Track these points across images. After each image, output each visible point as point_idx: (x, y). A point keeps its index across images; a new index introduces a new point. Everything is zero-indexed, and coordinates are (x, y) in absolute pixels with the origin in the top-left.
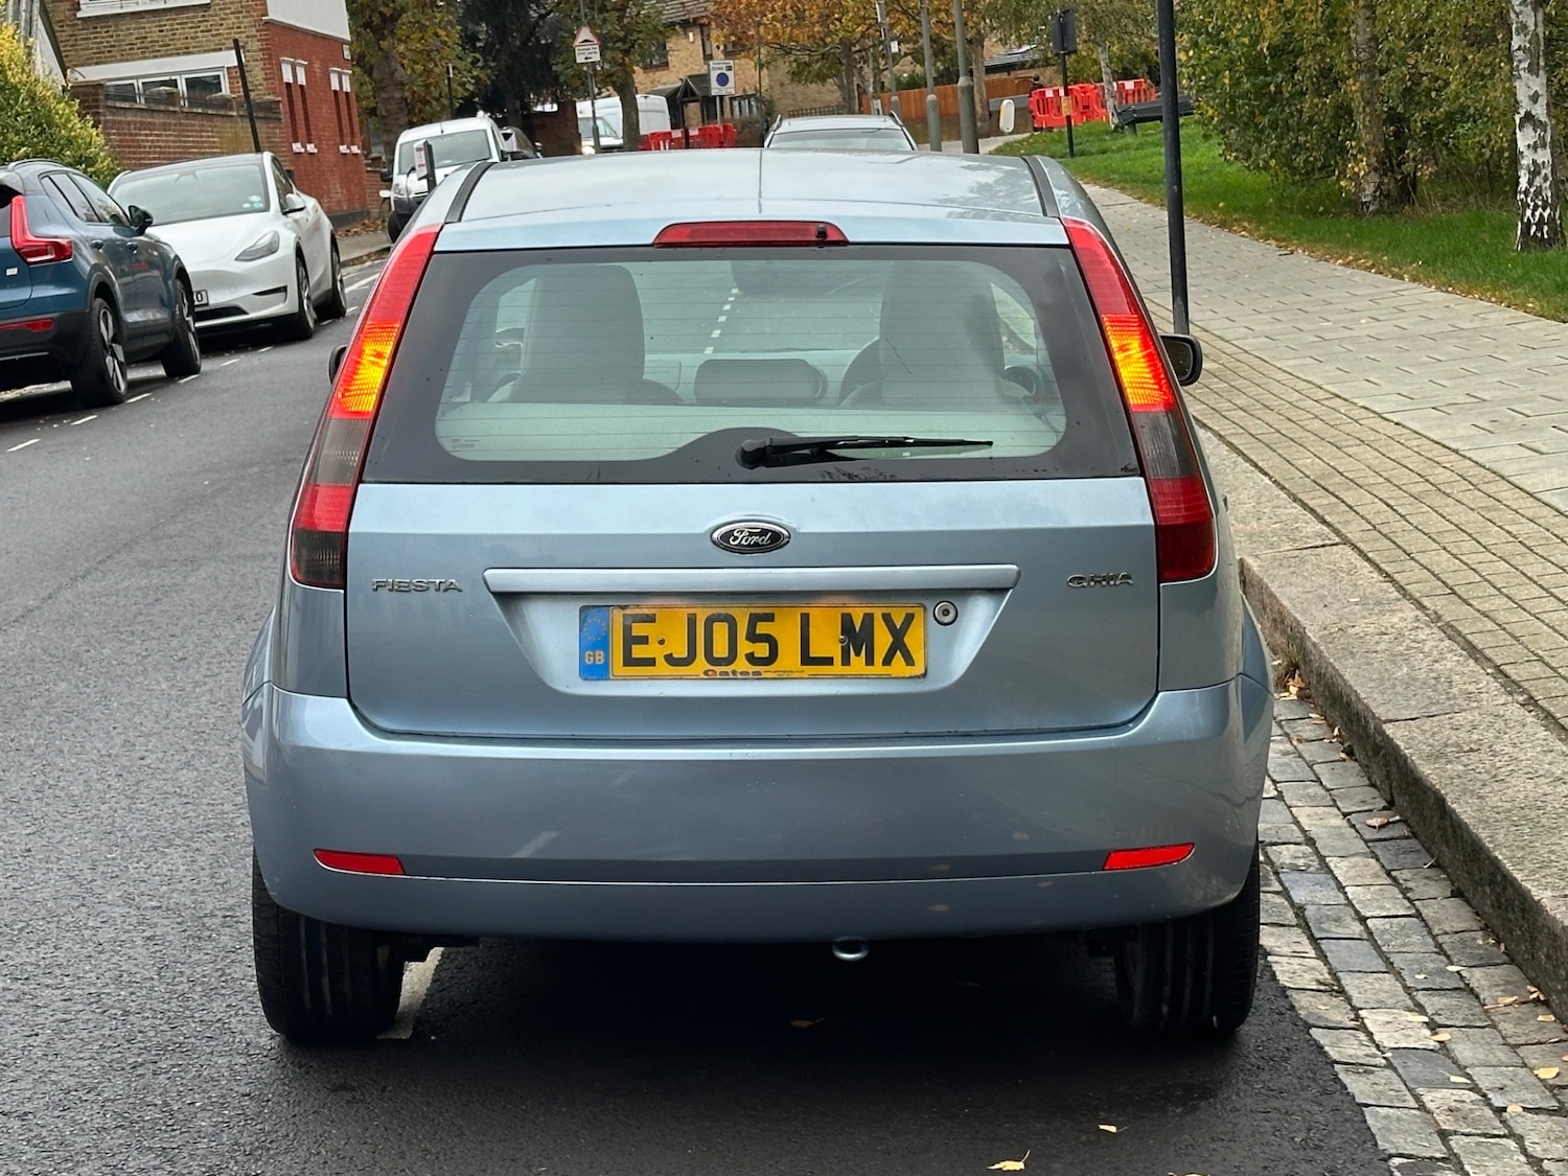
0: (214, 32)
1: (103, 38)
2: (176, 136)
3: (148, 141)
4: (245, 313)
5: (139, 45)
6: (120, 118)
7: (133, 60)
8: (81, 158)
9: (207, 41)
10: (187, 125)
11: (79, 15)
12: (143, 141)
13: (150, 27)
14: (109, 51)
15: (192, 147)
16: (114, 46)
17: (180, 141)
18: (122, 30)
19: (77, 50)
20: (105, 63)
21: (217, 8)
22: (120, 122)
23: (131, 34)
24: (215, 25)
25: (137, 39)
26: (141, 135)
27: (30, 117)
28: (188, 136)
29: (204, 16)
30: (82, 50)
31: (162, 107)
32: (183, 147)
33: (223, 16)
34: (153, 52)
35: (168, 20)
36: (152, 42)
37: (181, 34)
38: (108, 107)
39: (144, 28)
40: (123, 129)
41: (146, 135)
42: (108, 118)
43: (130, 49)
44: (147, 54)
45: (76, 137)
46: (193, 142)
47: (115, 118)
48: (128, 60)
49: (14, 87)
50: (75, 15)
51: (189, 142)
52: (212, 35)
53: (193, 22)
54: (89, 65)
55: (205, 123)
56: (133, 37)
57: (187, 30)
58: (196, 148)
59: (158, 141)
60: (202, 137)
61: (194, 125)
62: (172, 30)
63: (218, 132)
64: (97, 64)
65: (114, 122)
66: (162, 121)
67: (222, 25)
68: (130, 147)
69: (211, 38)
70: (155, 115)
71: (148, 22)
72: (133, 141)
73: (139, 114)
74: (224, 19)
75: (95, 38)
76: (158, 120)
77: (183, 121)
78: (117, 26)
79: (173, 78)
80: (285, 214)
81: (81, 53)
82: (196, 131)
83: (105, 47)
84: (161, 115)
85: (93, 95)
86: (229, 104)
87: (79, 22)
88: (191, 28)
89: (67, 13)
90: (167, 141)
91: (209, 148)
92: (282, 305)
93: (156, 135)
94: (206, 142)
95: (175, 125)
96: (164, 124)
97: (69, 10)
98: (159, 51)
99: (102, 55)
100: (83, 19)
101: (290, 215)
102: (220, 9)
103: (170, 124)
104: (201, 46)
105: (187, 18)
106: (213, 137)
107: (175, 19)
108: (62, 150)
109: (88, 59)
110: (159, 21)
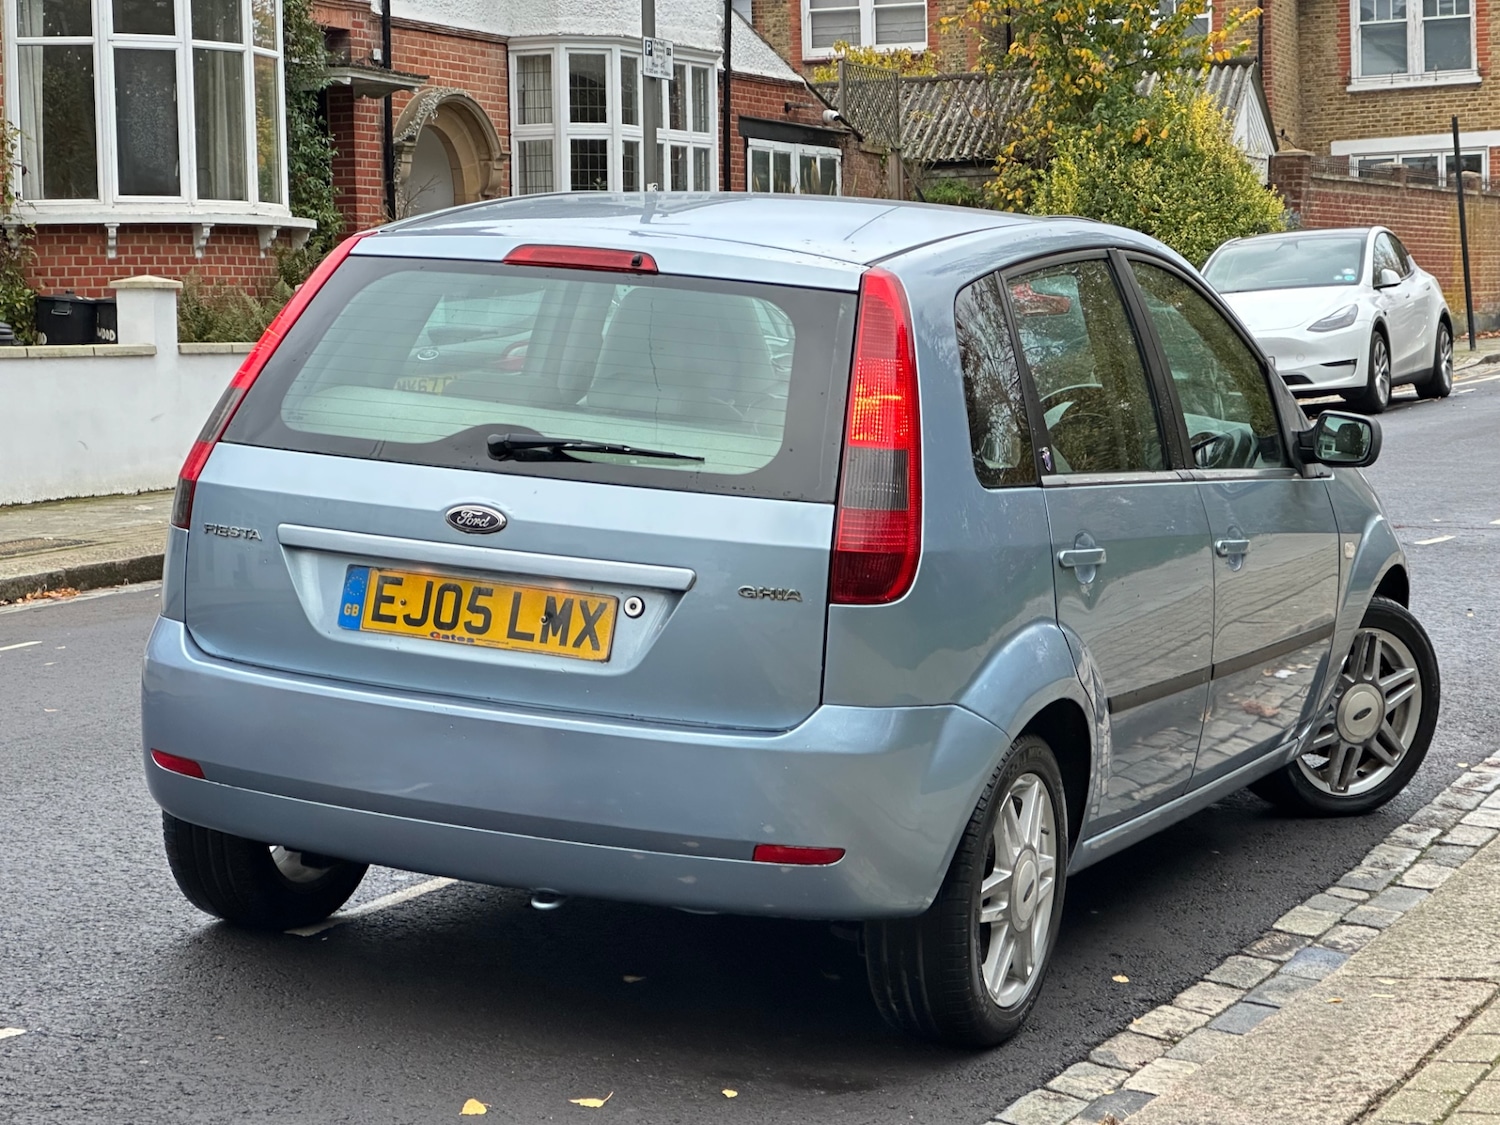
0: (1481, 112)
1: (1369, 112)
2: (1395, 211)
3: (1359, 214)
4: (1308, 381)
5: (1404, 121)
6: (1327, 190)
7: (1396, 135)
8: (1255, 225)
9: (1473, 120)
10: (1411, 201)
11: (1350, 89)
12: (1352, 214)
13: (1418, 103)
14: (1373, 126)
15: (1414, 224)
16: (1379, 121)
17: (1400, 217)
18: (1390, 106)
19: (1342, 124)
20: (1368, 137)
21: (1488, 87)
22: (1326, 194)
23: (1398, 110)
24: (1484, 104)
25: (1403, 114)
26: (1351, 208)
27: (1211, 184)
28: (1411, 212)
29: (1473, 95)
30: (1348, 123)
31: (1381, 182)
32: (1403, 223)
33: (1492, 96)
34: (1417, 128)
35: (1436, 97)
36: (1417, 118)
37: (1447, 112)
38: (1313, 179)
39: (1411, 104)
40: (1329, 201)
41: (1358, 208)
42: (1311, 189)
43: (1395, 125)
44: (1411, 131)
45: (1254, 205)
46: (1417, 218)
47: (1321, 190)
48: (1391, 135)
49: (1202, 154)
50: (1345, 88)
51: (1412, 218)
52: (1480, 114)
53: (1460, 101)
54: (1352, 138)
55: (1436, 200)
56: (1400, 113)
57: (1454, 108)
58: (1420, 224)
59: (1372, 215)
60: (1429, 214)
61: (1421, 202)
62: (1439, 107)
63: (1449, 210)
64: (1360, 137)
65: (1319, 193)
66: (1380, 195)
67: (1490, 104)
68: (1334, 219)
69: (1477, 117)
70: (1372, 189)
71: (1416, 99)
72: (1339, 213)
73: (1352, 188)
74: (1493, 99)
75: (1362, 112)
76: (1374, 194)
77: (1407, 197)
78: (1385, 101)
79: (1434, 155)
80: (1377, 288)
81: (1346, 126)
82: (1423, 208)
83: (1370, 122)
84: (1380, 190)
85: (1298, 165)
86: (1471, 183)
87: (1349, 96)
88: (1459, 106)
89: (1338, 86)
90: (1383, 216)
91: (1437, 225)
92: (1350, 378)
93: (1371, 209)
94: (1434, 219)
95: (1397, 200)
96: (1382, 199)
97: (1340, 84)
98: (1423, 128)
99: (1366, 129)
100: (1353, 94)
101: (1382, 290)
102: (1491, 89)
103: (1390, 199)
104: (1466, 125)
105: (1456, 96)
106: (1444, 215)
107: (1444, 97)
108: (1238, 216)
109: (1351, 133)
110: (1428, 98)
